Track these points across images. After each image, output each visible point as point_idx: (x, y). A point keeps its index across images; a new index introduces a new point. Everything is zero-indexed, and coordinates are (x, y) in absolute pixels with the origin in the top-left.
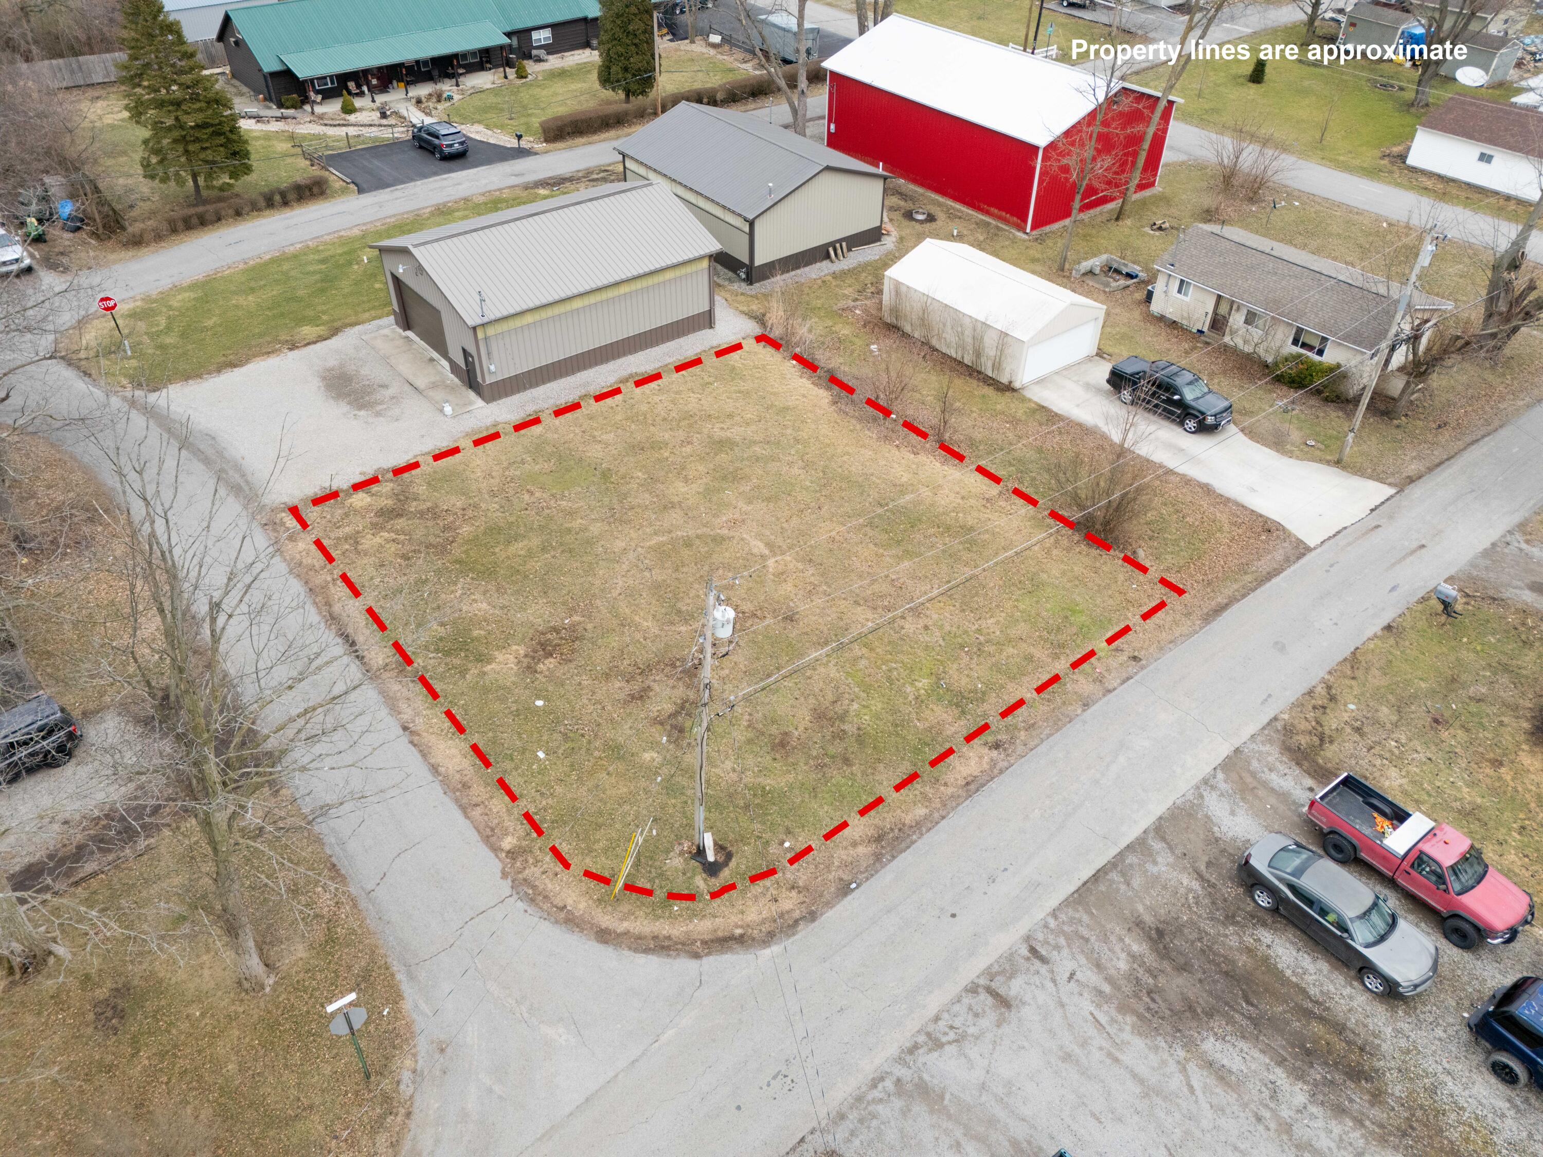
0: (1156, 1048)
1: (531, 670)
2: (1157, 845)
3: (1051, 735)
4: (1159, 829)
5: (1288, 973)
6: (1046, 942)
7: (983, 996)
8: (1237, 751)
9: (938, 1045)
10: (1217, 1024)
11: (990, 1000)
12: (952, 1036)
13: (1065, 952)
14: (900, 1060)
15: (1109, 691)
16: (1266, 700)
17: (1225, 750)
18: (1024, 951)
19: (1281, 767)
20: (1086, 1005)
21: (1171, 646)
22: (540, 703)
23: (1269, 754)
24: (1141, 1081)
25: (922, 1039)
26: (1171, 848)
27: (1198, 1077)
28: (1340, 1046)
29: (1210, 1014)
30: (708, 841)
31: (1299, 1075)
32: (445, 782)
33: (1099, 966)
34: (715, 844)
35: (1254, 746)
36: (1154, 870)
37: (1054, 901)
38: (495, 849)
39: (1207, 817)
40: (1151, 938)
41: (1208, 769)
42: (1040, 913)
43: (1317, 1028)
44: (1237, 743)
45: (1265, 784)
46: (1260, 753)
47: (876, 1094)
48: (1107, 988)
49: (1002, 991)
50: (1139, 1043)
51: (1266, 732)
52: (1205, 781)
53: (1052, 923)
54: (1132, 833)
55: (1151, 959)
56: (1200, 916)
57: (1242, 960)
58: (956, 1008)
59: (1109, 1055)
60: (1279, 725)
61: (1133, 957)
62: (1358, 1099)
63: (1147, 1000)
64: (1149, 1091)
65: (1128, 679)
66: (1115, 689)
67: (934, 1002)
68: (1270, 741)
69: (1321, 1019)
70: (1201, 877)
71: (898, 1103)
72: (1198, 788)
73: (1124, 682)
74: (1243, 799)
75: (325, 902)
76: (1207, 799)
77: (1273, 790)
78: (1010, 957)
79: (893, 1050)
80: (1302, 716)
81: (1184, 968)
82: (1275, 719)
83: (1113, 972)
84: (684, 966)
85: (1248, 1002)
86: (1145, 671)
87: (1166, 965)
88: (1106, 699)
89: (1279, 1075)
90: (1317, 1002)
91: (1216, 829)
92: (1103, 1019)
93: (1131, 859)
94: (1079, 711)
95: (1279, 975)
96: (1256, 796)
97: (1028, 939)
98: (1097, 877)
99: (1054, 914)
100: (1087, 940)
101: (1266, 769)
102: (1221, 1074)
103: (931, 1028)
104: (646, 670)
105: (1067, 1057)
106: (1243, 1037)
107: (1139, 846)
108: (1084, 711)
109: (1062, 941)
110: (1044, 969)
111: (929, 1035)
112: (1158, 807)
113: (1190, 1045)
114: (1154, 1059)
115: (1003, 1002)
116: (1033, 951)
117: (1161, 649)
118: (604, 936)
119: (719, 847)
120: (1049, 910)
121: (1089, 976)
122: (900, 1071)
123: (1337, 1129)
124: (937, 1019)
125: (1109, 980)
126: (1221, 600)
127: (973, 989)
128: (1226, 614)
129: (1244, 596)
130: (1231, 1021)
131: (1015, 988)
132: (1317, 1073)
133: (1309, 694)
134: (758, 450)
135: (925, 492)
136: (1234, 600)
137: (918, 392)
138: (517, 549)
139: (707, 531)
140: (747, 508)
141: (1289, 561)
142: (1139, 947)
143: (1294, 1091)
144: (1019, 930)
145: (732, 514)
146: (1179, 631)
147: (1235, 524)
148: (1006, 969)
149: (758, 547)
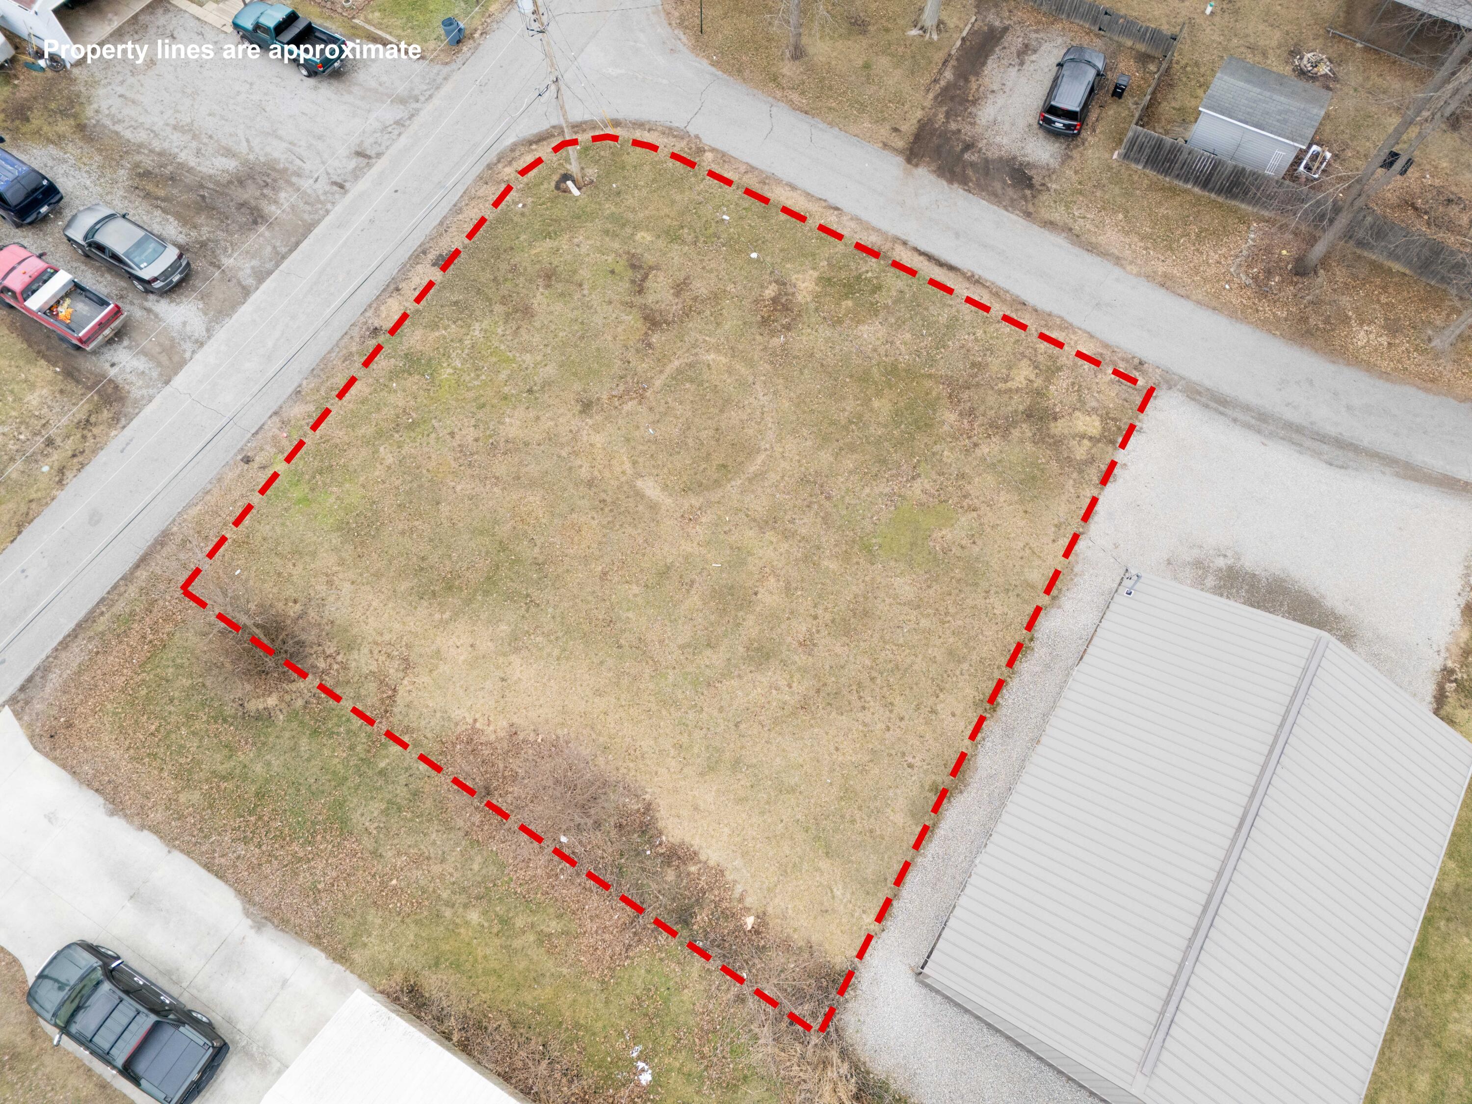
0: (266, 155)
3: (329, 352)
4: (247, 292)
5: (171, 219)
6: (333, 194)
7: (372, 153)
8: (167, 382)
11: (368, 153)
12: (390, 129)
13: (320, 192)
14: (418, 110)
15: (276, 413)
16: (128, 444)
17: (179, 381)
18: (347, 185)
19: (133, 378)
20: (307, 166)
21: (209, 487)
22: (754, 255)
23: (140, 388)
24: (276, 137)
25: (408, 122)
26: (239, 283)
27: (243, 148)
29: (230, 182)
30: (575, 192)
31: (181, 166)
32: (779, 181)
33: (298, 190)
34: (570, 192)
35: (151, 391)
36: (254, 262)
37: (328, 219)
38: (713, 150)
39: (206, 314)
40: (262, 217)
41: (197, 356)
42: (338, 208)
43: (162, 193)
44: (168, 389)
45: (151, 358)
46: (148, 387)
47: (429, 93)
48: (294, 179)
49: (361, 159)
50: (276, 155)
51: (137, 410)
52: (202, 344)
53: (329, 206)
54: (267, 284)
56: (225, 240)
58: (388, 143)
59: (295, 145)
60: (123, 421)
61: (276, 202)
62: (148, 162)
63: (269, 181)
64: (274, 134)
65: (257, 433)
66: (271, 417)
67: (403, 141)
68: (136, 401)
69: (157, 198)
71: (416, 92)
72: (209, 337)
73: (261, 428)
74: (172, 339)
75: (795, 96)
76: (204, 329)
77: (146, 354)
78: (356, 178)
79: (422, 113)
80: (98, 439)
81: (242, 205)
82: (124, 427)
83: (290, 189)
85: (203, 197)
86: (239, 447)
87: (253, 203)
88: (279, 403)
89: (192, 162)
90: (157, 207)
91: (201, 306)
92: (298, 162)
93: (269, 266)
94: (305, 382)
95: (178, 216)
96: (160, 345)
98: (297, 244)
99: (328, 212)
100: (306, 203)
101: (147, 371)
102: (229, 153)
103: (403, 129)
104: (687, 313)
105: (320, 138)
106: (210, 176)
107: (261, 276)
108: (300, 386)
109: (322, 198)
110: (335, 178)
111: (403, 126)
112: (246, 311)
113: (245, 163)
114: (268, 149)
115: (359, 154)
116: (342, 187)
117: (219, 480)
119: (567, 191)
120: (332, 213)
121: (306, 184)
123: (166, 145)
124: (400, 134)
125: (292, 184)
126: (142, 574)
127: (379, 155)
129: (115, 587)
130: (217, 183)
131: (353, 164)
133: (83, 465)
134: (715, 659)
135: (485, 646)
136: (127, 578)
137: (543, 938)
138: (882, 406)
139: (715, 496)
140: (688, 547)
141: (44, 669)
142: (272, 210)
143: (186, 157)
144: (350, 196)
145: (700, 531)
146: (194, 511)
147: (93, 733)
148: (356, 174)
149: (650, 488)
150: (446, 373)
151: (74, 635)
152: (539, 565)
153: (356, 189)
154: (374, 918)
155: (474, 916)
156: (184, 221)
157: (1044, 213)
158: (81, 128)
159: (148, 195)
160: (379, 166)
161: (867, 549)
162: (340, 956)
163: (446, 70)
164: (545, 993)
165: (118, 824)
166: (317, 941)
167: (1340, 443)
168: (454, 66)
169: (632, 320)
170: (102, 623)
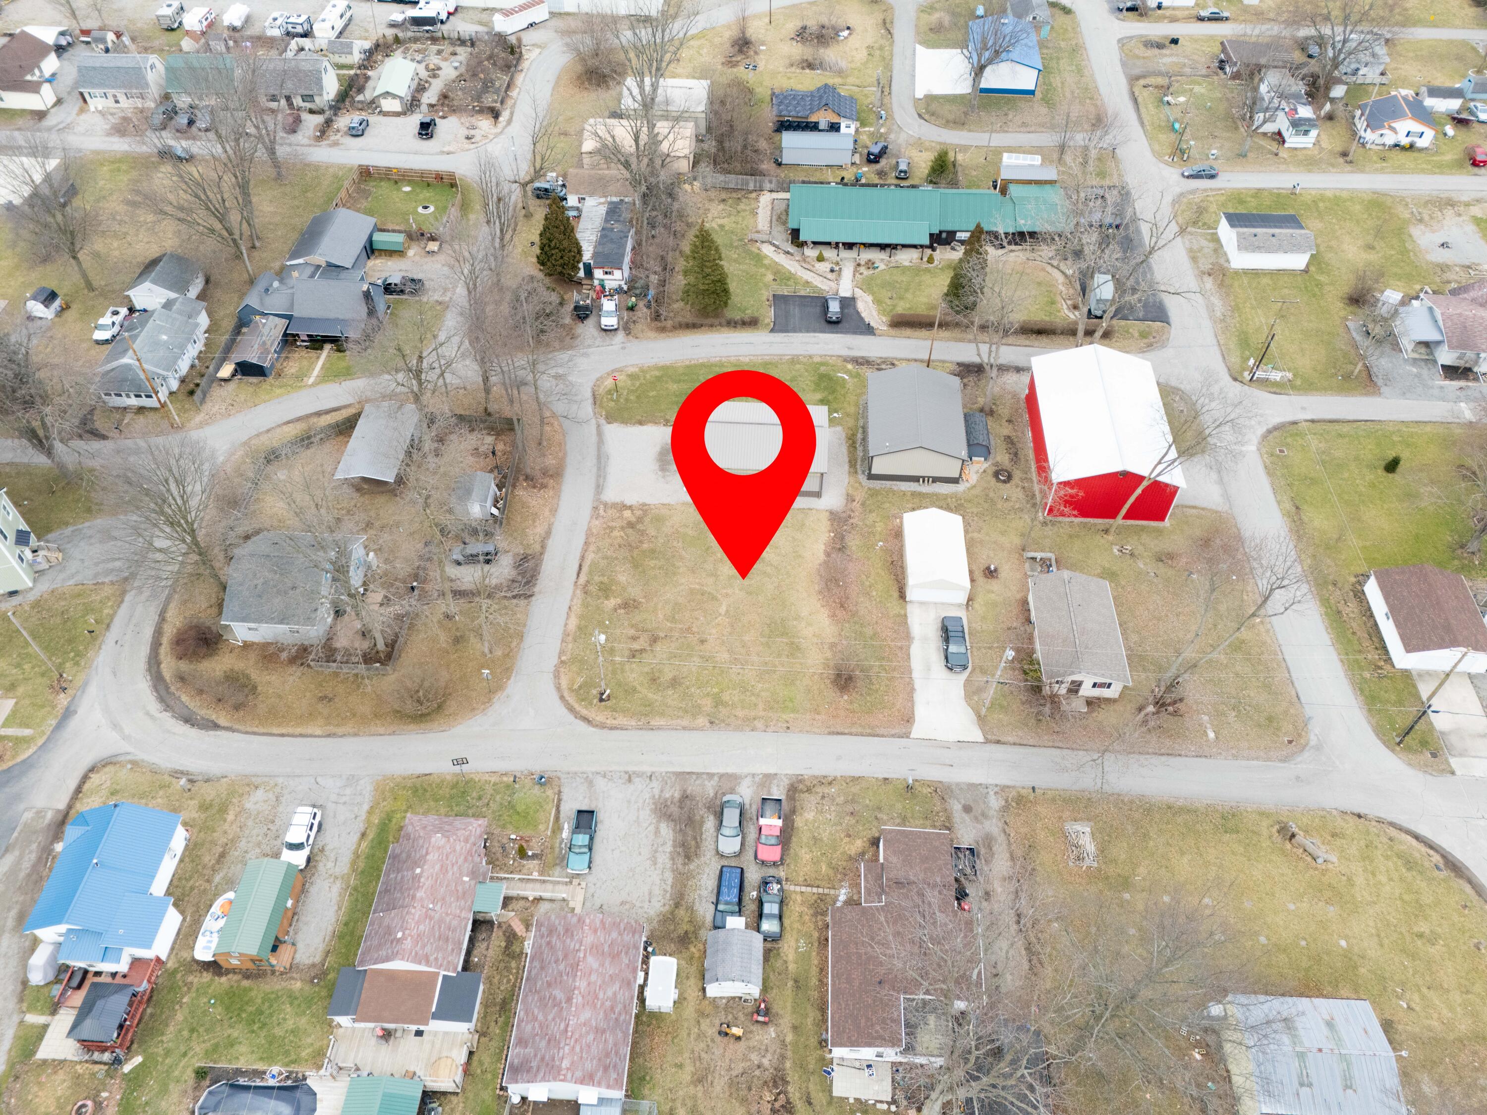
0: (651, 816)
1: (615, 610)
2: (716, 778)
3: (731, 731)
4: (721, 776)
6: (657, 777)
7: (627, 776)
8: (776, 774)
9: (604, 777)
10: (672, 824)
11: (627, 778)
12: (610, 777)
13: (658, 782)
14: (593, 773)
16: (807, 769)
17: (772, 771)
18: (649, 774)
19: (781, 788)
20: (647, 796)
21: (805, 732)
22: (607, 622)
23: (784, 781)
25: (603, 773)
26: (719, 782)
27: (652, 828)
28: (693, 850)
29: (673, 820)
30: (608, 692)
31: (674, 846)
32: (565, 630)
33: (662, 791)
34: (609, 694)
35: (783, 777)
36: (706, 782)
37: (671, 770)
38: (559, 658)
39: (740, 783)
40: (683, 796)
41: (759, 772)
42: (663, 769)
43: (693, 843)
44: (779, 772)
45: (769, 788)
46: (782, 780)
47: (580, 775)
48: (657, 797)
49: (633, 778)
50: (648, 812)
51: (793, 776)
52: (754, 774)
53: (664, 774)
54: (713, 770)
55: (676, 800)
56: (702, 802)
57: (698, 818)
58: (618, 773)
59: (639, 809)
60: (800, 777)
61: (673, 796)
62: (680, 861)
63: (663, 806)
65: (776, 732)
66: (767, 732)
67: (614, 768)
68: (790, 779)
69: (697, 842)
70: (716, 794)
71: (582, 779)
72: (749, 774)
73: (774, 732)
74: (757, 786)
75: (514, 644)
76: (747, 778)
78: (643, 773)
79: (594, 770)
80: (812, 780)
81: (681, 808)
82: (802, 775)
83: (664, 795)
84: (571, 718)
85: (685, 826)
86: (785, 734)
87: (678, 804)
88: (761, 733)
89: (670, 843)
90: (701, 839)
92: (647, 802)
93: (705, 776)
95: (701, 827)
96: (763, 787)
97: (653, 772)
98: (689, 773)
100: (667, 784)
101: (777, 783)
102: (657, 832)
103: (607, 772)
105: (629, 802)
106: (674, 830)
107: (711, 776)
108: (750, 731)
109: (661, 779)
110: (648, 781)
111: (605, 773)
112: (730, 770)
113: (659, 822)
114: (647, 817)
115: (630, 780)
116: (651, 776)
117: (801, 731)
118: (562, 698)
119: (609, 696)
120: (667, 771)
121: (657, 791)
122: (590, 776)
123: (667, 861)
124: (611, 772)
125: (660, 796)
126: (846, 731)
127: (626, 773)
128: (839, 737)
129: (856, 736)
131: (636, 780)
132: (680, 850)
133: (825, 777)
134: (769, 569)
135: (803, 624)
136: (851, 734)
137: (867, 577)
138: (652, 563)
139: (714, 593)
140: (737, 592)
141: (893, 736)
142: (677, 795)
143: (669, 848)
144: (654, 769)
145: (730, 591)
146: (816, 730)
147: (899, 711)
148: (639, 775)
149: (723, 609)
150: (716, 690)
151: (878, 736)
152: (769, 626)
153: (648, 769)
154: (891, 614)
155: (874, 593)
156: (702, 823)
157: (537, 547)
158: (677, 905)
159: (698, 846)
160: (630, 769)
161: (707, 549)
162: (906, 615)
163: (562, 776)
164: (880, 571)
165: (916, 686)
166: (906, 623)
167: (599, 457)
168: (559, 774)
169: (658, 647)
170: (869, 731)
